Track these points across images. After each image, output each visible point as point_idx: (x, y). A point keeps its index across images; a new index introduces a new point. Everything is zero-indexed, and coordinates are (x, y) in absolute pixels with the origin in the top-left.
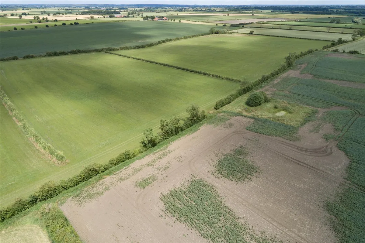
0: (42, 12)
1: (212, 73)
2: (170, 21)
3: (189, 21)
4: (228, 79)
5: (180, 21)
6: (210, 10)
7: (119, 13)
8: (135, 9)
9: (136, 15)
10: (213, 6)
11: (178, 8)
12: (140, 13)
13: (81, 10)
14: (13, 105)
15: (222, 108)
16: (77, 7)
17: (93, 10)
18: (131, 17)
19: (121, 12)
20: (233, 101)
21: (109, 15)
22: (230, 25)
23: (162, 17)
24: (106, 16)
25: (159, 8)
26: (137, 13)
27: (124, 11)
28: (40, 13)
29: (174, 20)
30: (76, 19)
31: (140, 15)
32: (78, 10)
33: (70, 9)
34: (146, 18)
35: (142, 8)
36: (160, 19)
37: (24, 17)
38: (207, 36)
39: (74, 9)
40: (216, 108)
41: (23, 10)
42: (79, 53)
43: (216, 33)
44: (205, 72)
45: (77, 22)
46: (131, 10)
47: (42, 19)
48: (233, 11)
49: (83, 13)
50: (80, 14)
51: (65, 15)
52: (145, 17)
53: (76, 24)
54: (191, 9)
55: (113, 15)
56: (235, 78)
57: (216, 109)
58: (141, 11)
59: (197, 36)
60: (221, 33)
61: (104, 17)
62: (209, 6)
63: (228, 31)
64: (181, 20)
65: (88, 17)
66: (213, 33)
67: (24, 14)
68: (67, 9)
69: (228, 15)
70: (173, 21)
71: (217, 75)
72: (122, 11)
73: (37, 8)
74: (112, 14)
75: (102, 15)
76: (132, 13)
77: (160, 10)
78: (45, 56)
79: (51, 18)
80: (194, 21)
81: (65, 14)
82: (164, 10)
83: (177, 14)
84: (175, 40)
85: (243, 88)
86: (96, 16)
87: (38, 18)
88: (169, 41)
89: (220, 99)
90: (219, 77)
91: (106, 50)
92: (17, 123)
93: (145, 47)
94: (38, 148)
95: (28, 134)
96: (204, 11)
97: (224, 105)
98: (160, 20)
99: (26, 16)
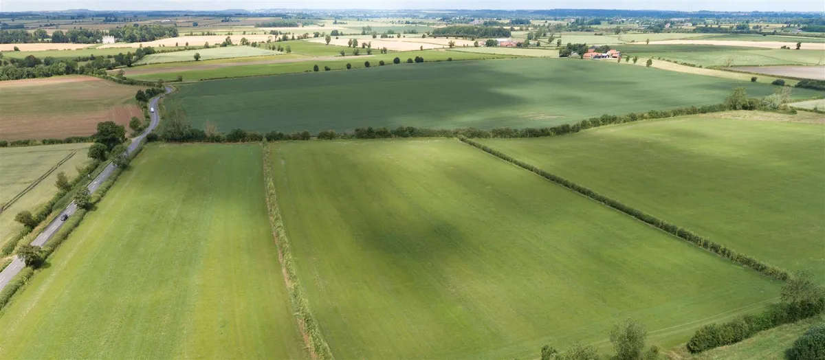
0: (364, 28)
1: (704, 237)
2: (623, 61)
3: (676, 62)
4: (748, 262)
5: (649, 63)
6: (743, 28)
7: (506, 34)
8: (547, 25)
9: (544, 41)
10: (756, 15)
11: (654, 21)
12: (557, 35)
13: (434, 24)
14: (286, 240)
15: (710, 351)
16: (428, 16)
17: (457, 25)
18: (533, 47)
19: (514, 30)
20: (747, 337)
21: (487, 39)
22: (797, 82)
23: (606, 49)
24: (479, 42)
25: (604, 20)
26: (549, 34)
27: (521, 30)
28: (361, 32)
29: (635, 60)
30: (421, 47)
31: (555, 42)
32: (428, 24)
33: (413, 23)
34: (566, 52)
35: (563, 20)
36: (600, 54)
37: (333, 41)
38: (715, 114)
39: (420, 23)
40: (694, 347)
41: (335, 23)
42: (412, 135)
43: (745, 108)
44: (687, 230)
45: (420, 55)
46: (535, 27)
47: (361, 46)
48: (819, 34)
49: (437, 34)
50: (431, 36)
51: (402, 39)
52: (563, 48)
53: (419, 60)
54: (690, 26)
55: (494, 39)
56: (770, 265)
57: (693, 351)
58: (559, 28)
59: (689, 113)
60: (760, 109)
61: (476, 45)
62: (744, 16)
63: (784, 102)
64: (653, 61)
65: (444, 42)
66: (735, 108)
67: (335, 33)
68: (409, 23)
69: (798, 49)
70: (631, 61)
71: (717, 243)
72: (516, 28)
73: (358, 20)
74: (494, 35)
75: (473, 40)
76: (538, 36)
77: (604, 28)
78: (351, 137)
79: (377, 44)
80: (689, 65)
81: (402, 35)
82: (614, 26)
83: (648, 41)
84: (625, 122)
85: (789, 302)
86: (459, 42)
87: (356, 43)
88: (610, 123)
89: (708, 323)
90: (724, 252)
91: (463, 134)
92: (286, 280)
93: (548, 134)
94: (308, 346)
95: (299, 311)
96: (725, 31)
97: (718, 344)
98: (599, 57)
99: (337, 38)
